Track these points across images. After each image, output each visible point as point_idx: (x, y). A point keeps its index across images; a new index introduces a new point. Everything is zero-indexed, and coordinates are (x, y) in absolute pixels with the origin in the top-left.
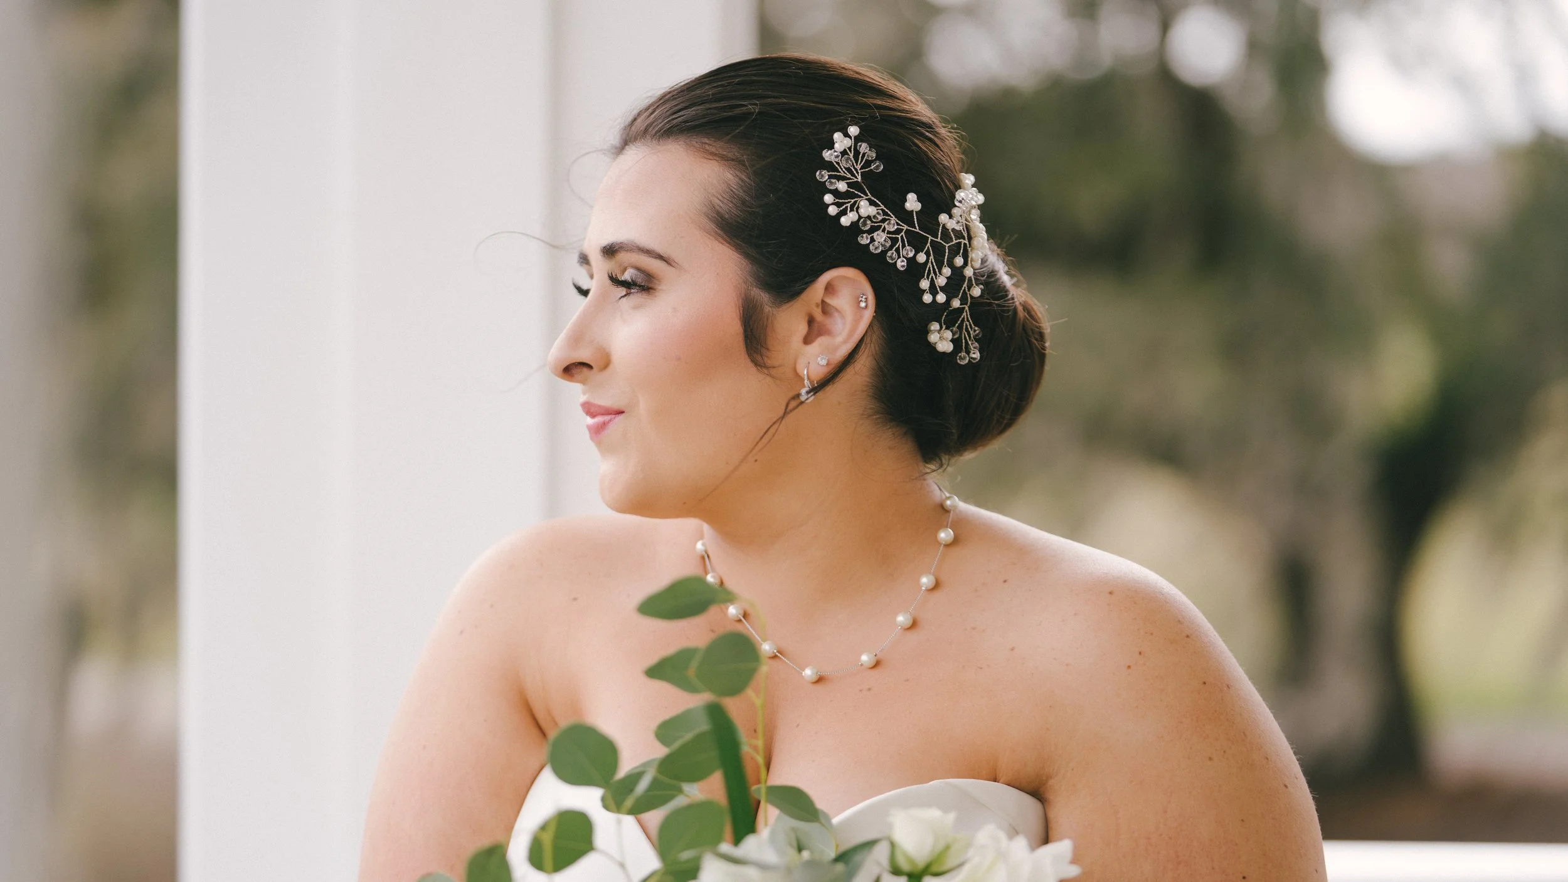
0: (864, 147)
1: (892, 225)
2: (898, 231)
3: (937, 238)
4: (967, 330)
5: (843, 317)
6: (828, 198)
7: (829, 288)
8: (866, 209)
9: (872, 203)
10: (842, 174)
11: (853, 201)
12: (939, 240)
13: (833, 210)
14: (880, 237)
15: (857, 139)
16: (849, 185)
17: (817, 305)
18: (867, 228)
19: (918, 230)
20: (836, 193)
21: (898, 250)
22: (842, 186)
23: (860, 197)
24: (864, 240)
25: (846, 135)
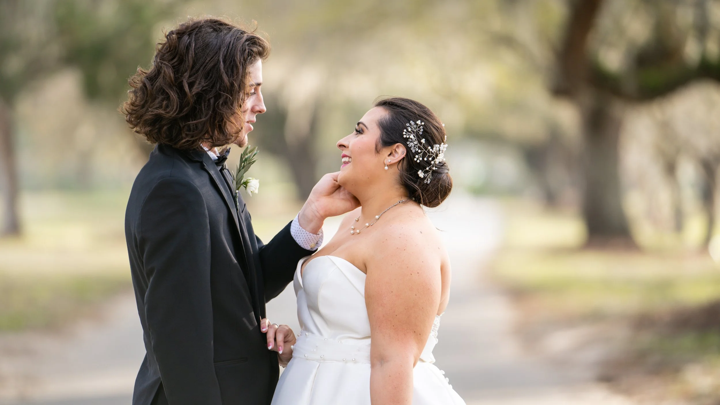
0: (422, 127)
1: (416, 143)
2: (416, 145)
3: (426, 151)
4: (429, 176)
5: (398, 155)
6: (405, 130)
7: (398, 147)
8: (412, 136)
9: (414, 136)
10: (412, 128)
11: (410, 134)
12: (426, 152)
13: (404, 133)
14: (412, 144)
15: (422, 125)
16: (411, 130)
17: (394, 150)
18: (410, 141)
19: (422, 147)
20: (407, 130)
21: (414, 148)
22: (410, 130)
23: (412, 134)
24: (408, 143)
25: (421, 122)
